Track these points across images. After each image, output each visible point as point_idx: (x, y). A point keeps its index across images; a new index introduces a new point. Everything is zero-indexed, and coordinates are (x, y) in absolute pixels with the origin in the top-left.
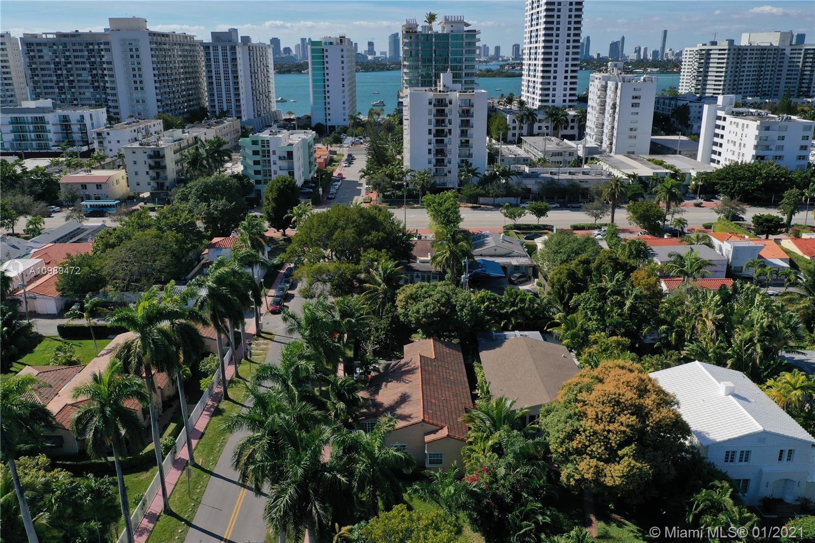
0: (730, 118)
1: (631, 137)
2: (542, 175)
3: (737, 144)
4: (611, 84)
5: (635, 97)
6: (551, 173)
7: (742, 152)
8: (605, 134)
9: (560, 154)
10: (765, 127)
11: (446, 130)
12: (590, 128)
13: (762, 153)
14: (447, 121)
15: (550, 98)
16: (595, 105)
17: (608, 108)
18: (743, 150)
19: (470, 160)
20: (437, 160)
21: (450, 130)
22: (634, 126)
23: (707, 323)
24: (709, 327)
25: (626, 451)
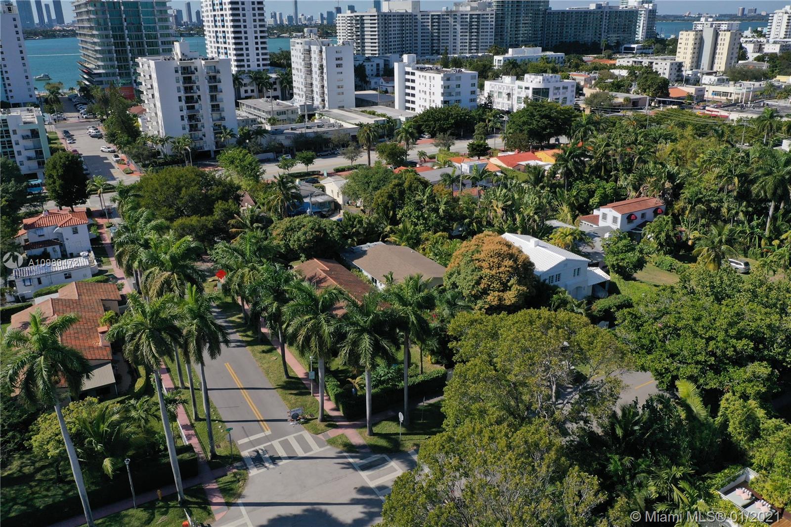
0: (417, 73)
1: (339, 94)
2: (285, 131)
3: (428, 93)
4: (313, 48)
5: (337, 59)
6: (292, 129)
7: (432, 99)
8: (315, 93)
9: (284, 113)
10: (447, 79)
11: (195, 96)
12: (298, 88)
13: (448, 99)
14: (195, 88)
15: (246, 63)
16: (300, 67)
17: (315, 69)
18: (433, 98)
19: (223, 123)
20: (191, 126)
21: (199, 96)
22: (340, 84)
23: (498, 211)
24: (500, 213)
25: (512, 282)
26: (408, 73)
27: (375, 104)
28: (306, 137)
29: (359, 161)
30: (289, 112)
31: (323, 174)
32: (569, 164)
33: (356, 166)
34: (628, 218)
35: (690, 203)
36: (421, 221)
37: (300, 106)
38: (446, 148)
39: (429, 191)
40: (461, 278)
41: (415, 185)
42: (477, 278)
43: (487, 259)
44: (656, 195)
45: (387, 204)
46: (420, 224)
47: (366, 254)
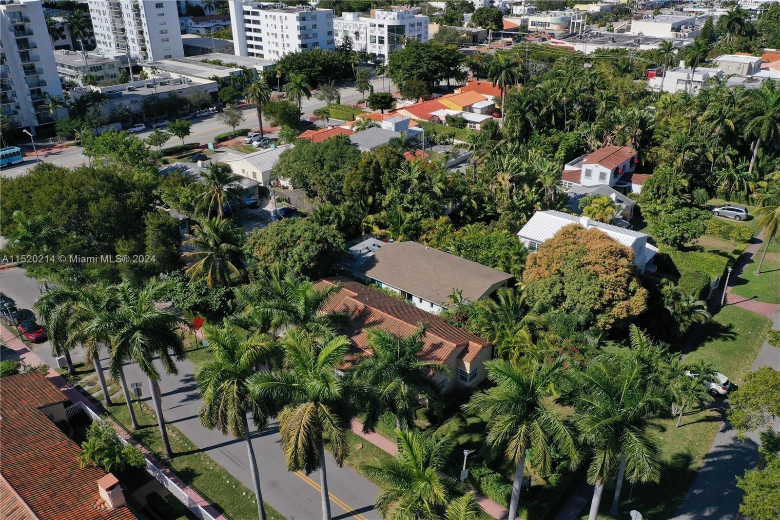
0: (262, 12)
1: (163, 41)
2: (124, 94)
3: (279, 36)
6: (130, 89)
8: (130, 40)
9: (100, 68)
10: (302, 18)
12: (102, 35)
13: (306, 41)
16: (102, 9)
17: (127, 11)
18: (287, 41)
19: (44, 89)
22: (163, 28)
23: (503, 183)
24: (507, 185)
25: (633, 285)
26: (247, 13)
27: (209, 51)
28: (158, 100)
29: (242, 126)
30: (107, 66)
31: (206, 146)
32: (529, 116)
33: (239, 131)
34: (616, 172)
35: (680, 151)
36: (417, 206)
37: (115, 57)
38: (335, 102)
39: (417, 167)
40: (570, 289)
41: (394, 161)
42: (598, 288)
43: (600, 261)
44: (629, 143)
45: (363, 189)
46: (417, 210)
47: (377, 261)
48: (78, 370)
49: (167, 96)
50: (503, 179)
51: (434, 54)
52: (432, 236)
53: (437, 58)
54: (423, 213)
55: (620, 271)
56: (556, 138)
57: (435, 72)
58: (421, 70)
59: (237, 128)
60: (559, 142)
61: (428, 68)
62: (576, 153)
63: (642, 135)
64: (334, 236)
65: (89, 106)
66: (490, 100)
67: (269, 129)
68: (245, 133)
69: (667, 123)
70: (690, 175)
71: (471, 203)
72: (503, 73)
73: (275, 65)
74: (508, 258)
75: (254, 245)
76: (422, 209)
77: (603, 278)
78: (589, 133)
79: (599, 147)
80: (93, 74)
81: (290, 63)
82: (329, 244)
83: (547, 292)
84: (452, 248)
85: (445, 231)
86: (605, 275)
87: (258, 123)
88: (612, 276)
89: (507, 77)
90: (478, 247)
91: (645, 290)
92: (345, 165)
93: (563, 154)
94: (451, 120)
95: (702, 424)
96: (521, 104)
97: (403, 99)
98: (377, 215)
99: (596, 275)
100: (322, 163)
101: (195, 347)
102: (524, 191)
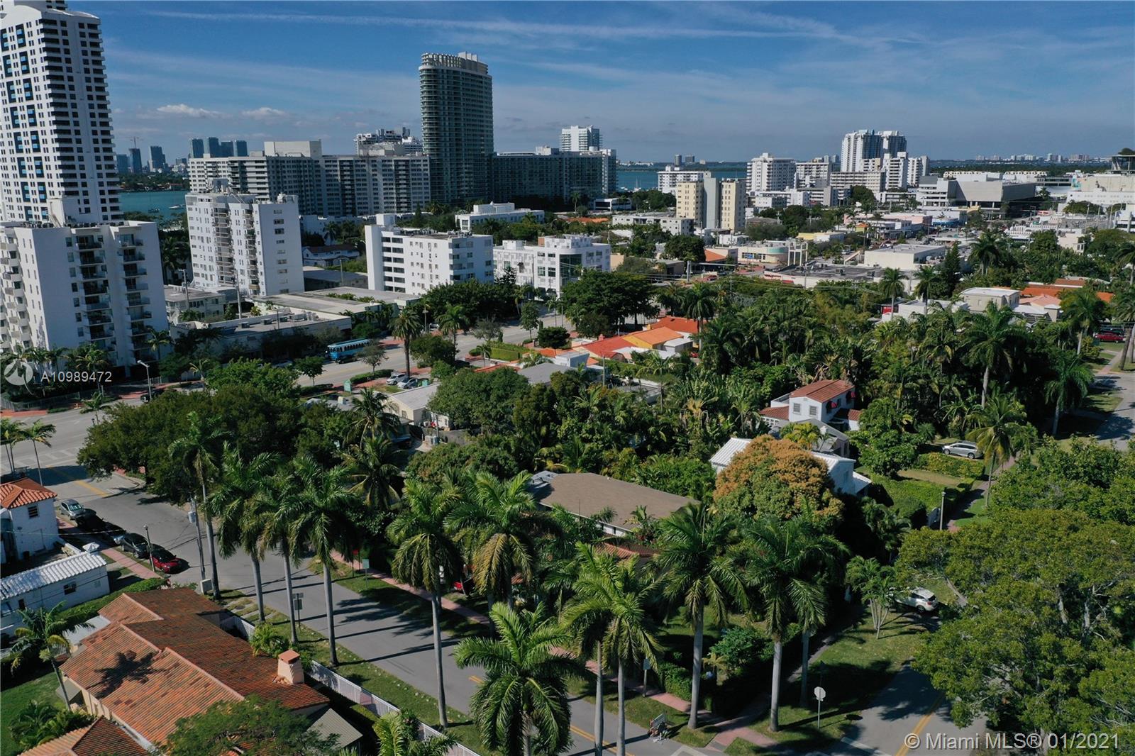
0: (406, 239)
1: (280, 272)
3: (426, 266)
4: (235, 207)
5: (277, 222)
7: (434, 274)
8: (238, 272)
10: (456, 245)
11: (100, 281)
13: (460, 272)
14: (99, 269)
16: (205, 235)
17: (238, 237)
19: (146, 322)
20: (93, 329)
21: (106, 282)
22: (282, 257)
23: (695, 411)
24: (698, 413)
25: (826, 495)
26: (388, 240)
27: (337, 285)
28: (280, 336)
29: (384, 365)
30: (210, 301)
31: (342, 388)
32: (727, 346)
33: (380, 372)
34: (828, 407)
35: (899, 381)
36: (597, 436)
37: (219, 292)
38: (496, 339)
39: (597, 393)
40: (759, 499)
41: (570, 388)
42: (788, 495)
43: (789, 469)
44: (844, 374)
45: (536, 418)
46: (597, 440)
47: (553, 490)
48: (223, 595)
49: (292, 333)
50: (694, 406)
51: (616, 286)
52: (615, 468)
53: (619, 290)
54: (604, 443)
55: (812, 480)
56: (760, 371)
57: (618, 306)
58: (601, 304)
59: (378, 368)
60: (764, 376)
61: (609, 302)
62: (785, 387)
63: (858, 367)
64: (506, 459)
65: (199, 342)
66: (686, 338)
67: (417, 370)
68: (387, 374)
69: (886, 353)
70: (916, 411)
71: (659, 435)
72: (699, 303)
73: (420, 300)
74: (699, 486)
75: (418, 466)
76: (602, 439)
77: (792, 486)
78: (799, 366)
79: (810, 381)
80: (194, 309)
81: (439, 297)
82: (500, 466)
83: (736, 504)
84: (638, 479)
85: (629, 462)
86: (795, 484)
87: (405, 363)
88: (803, 485)
89: (703, 307)
90: (666, 476)
91: (839, 501)
92: (515, 395)
93: (769, 389)
94: (639, 357)
95: (904, 637)
96: (718, 333)
97: (580, 337)
98: (553, 449)
99: (786, 483)
100: (487, 392)
101: (351, 575)
102: (718, 420)
